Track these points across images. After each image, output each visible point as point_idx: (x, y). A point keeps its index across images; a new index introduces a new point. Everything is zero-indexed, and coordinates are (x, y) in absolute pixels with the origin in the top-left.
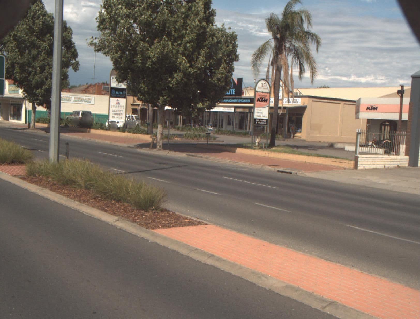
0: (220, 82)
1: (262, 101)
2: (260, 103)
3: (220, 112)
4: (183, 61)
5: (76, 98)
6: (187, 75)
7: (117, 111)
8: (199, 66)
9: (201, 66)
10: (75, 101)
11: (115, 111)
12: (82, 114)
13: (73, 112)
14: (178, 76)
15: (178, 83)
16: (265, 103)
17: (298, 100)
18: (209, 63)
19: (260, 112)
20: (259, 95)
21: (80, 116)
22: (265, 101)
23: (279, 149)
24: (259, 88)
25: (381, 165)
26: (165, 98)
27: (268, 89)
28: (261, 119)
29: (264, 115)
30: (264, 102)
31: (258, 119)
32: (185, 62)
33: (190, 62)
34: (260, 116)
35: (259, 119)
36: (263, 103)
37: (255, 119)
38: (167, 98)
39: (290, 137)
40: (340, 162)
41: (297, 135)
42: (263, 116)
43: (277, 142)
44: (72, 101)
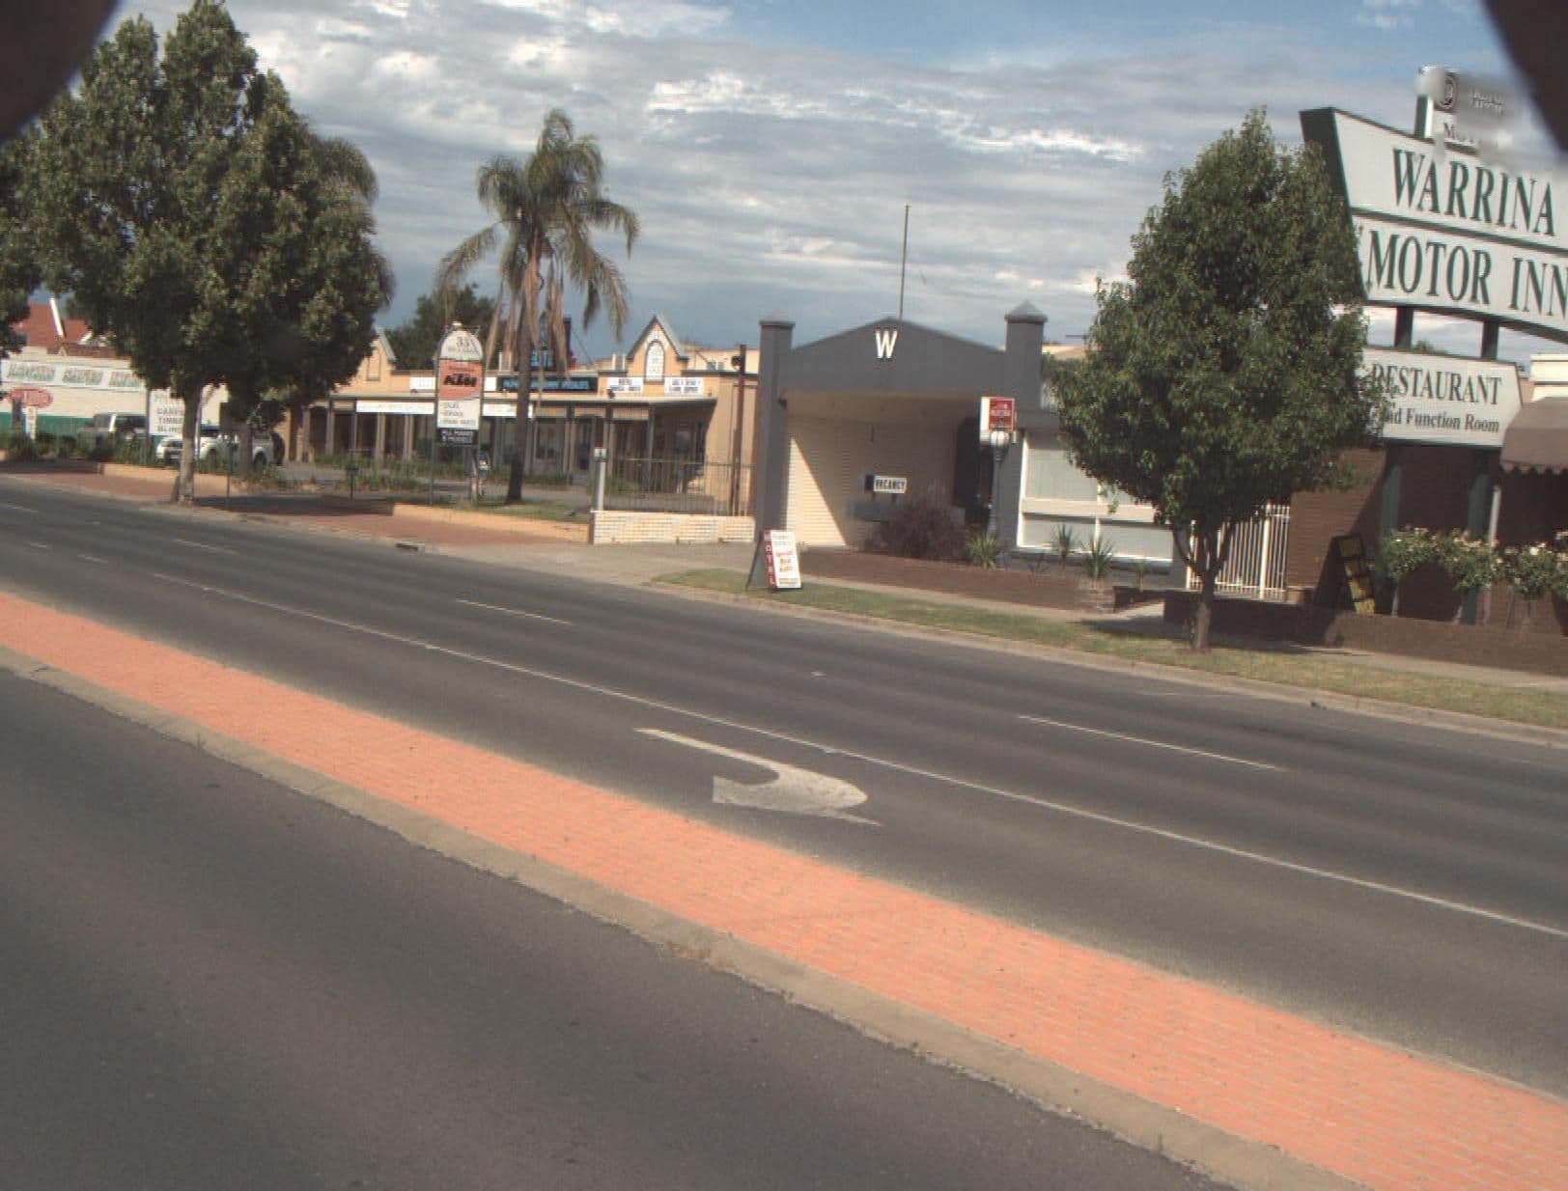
0: (319, 333)
1: (459, 383)
2: (454, 387)
3: (501, 418)
4: (210, 283)
5: (117, 374)
6: (223, 316)
7: (171, 412)
8: (252, 294)
9: (256, 294)
10: (113, 383)
11: (165, 412)
12: (117, 424)
13: (96, 417)
14: (199, 321)
15: (203, 337)
16: (469, 388)
17: (697, 385)
18: (285, 286)
19: (453, 410)
20: (451, 368)
21: (112, 429)
22: (471, 382)
23: (530, 508)
24: (451, 349)
25: (668, 537)
26: (181, 372)
27: (477, 352)
28: (460, 430)
29: (466, 419)
30: (466, 384)
31: (448, 429)
32: (216, 285)
33: (229, 284)
34: (455, 422)
35: (453, 430)
36: (462, 388)
37: (440, 430)
38: (186, 372)
39: (672, 490)
40: (567, 529)
41: (696, 482)
42: (463, 422)
43: (526, 492)
44: (104, 384)
